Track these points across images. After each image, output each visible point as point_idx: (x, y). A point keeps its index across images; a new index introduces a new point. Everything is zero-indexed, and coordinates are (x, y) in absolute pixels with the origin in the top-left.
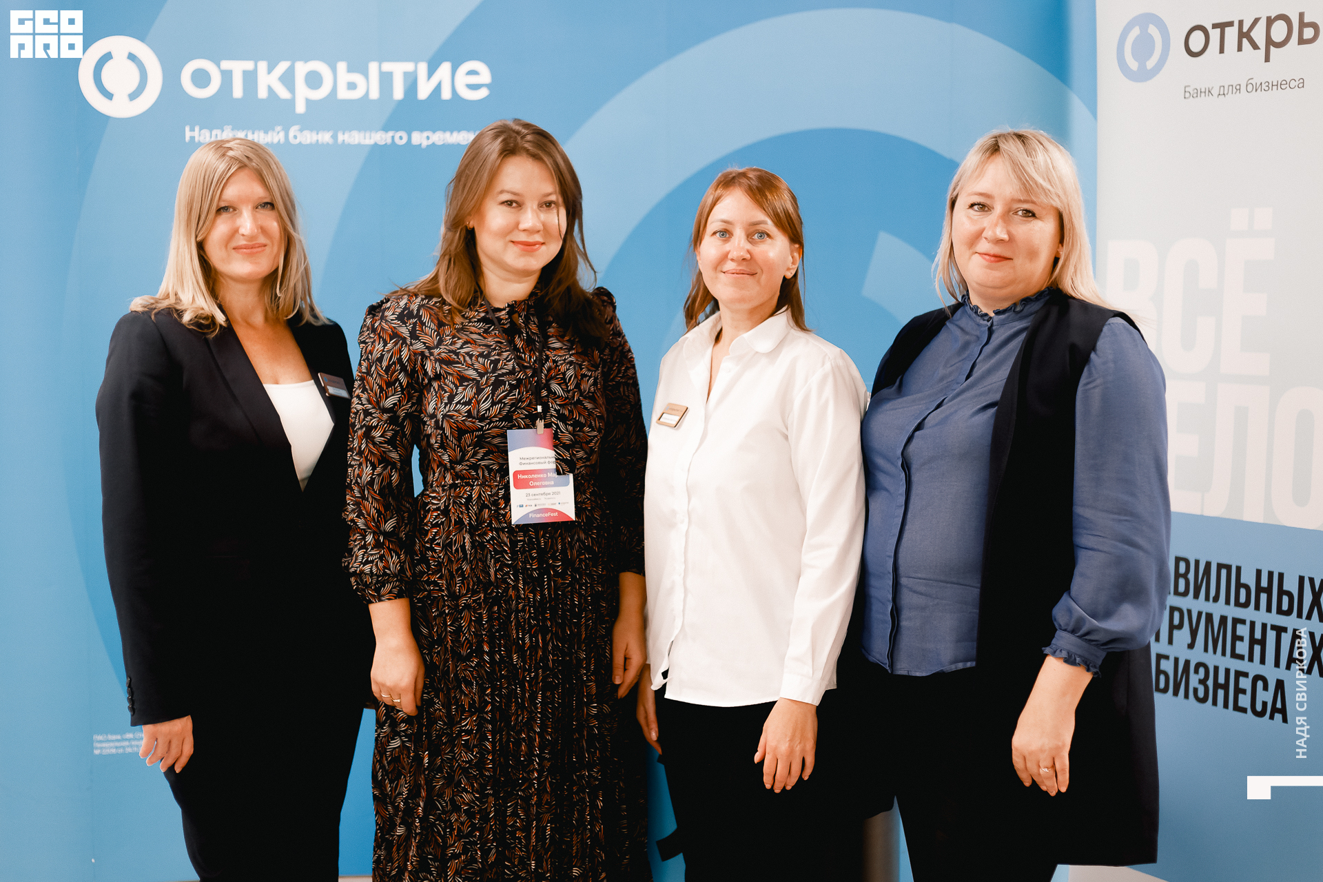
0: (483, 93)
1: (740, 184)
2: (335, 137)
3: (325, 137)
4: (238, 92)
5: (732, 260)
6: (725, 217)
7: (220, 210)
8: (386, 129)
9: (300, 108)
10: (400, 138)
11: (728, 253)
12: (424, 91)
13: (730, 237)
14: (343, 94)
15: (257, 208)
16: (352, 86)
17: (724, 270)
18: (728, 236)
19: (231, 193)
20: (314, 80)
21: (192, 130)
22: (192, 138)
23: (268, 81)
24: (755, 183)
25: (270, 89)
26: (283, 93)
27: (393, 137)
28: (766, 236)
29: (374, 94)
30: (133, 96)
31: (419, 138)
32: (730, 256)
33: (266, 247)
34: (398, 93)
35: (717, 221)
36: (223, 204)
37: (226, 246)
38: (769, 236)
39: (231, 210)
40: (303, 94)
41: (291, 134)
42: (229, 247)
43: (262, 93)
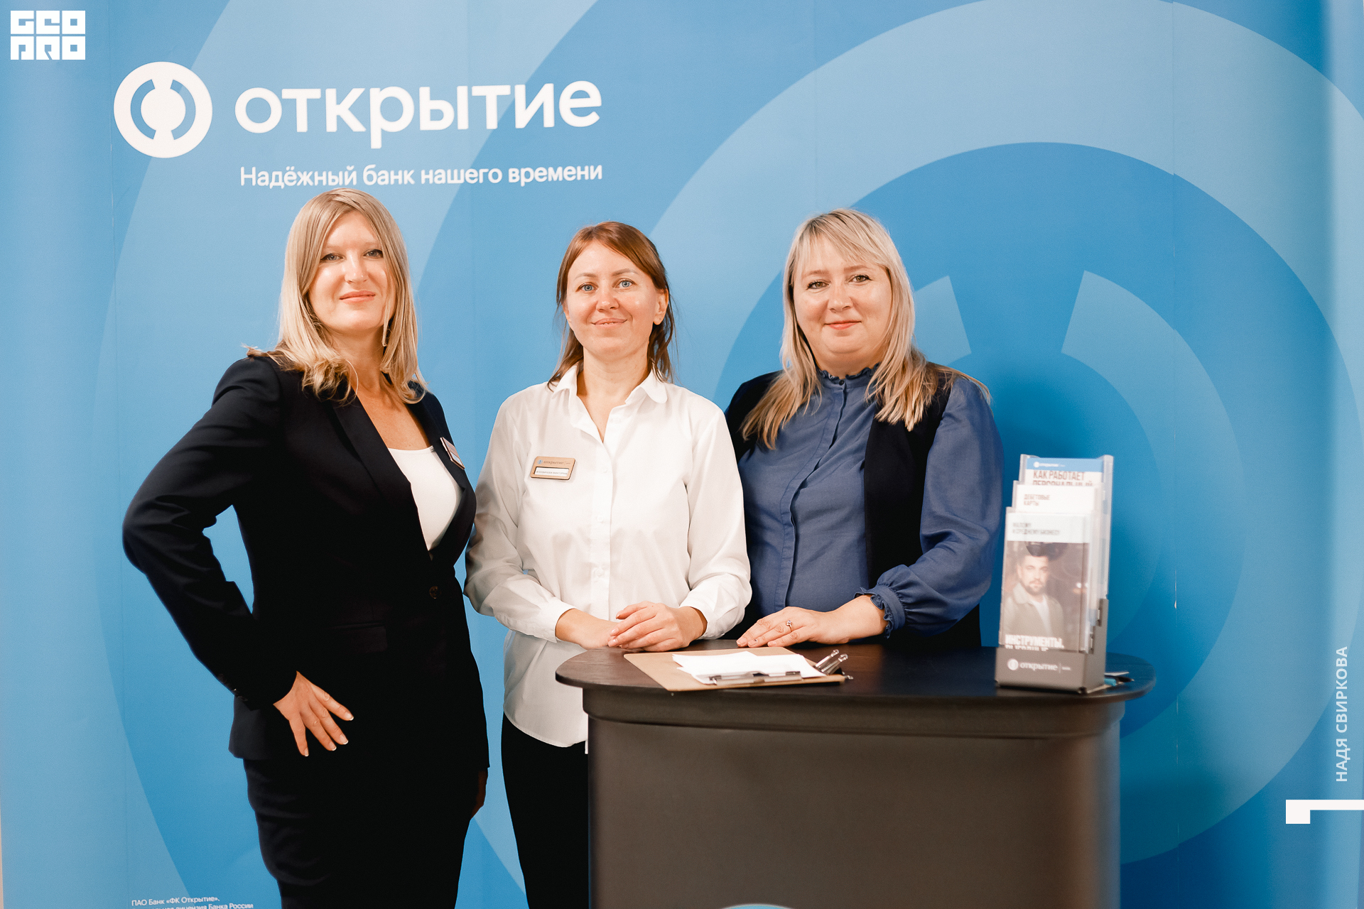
0: (593, 118)
1: (599, 238)
2: (416, 177)
3: (407, 177)
4: (302, 125)
5: (601, 310)
6: (589, 270)
7: (326, 258)
8: (476, 166)
9: (376, 143)
10: (494, 175)
11: (596, 304)
12: (523, 118)
13: (595, 289)
14: (427, 124)
15: (365, 255)
16: (437, 115)
17: (594, 322)
18: (593, 288)
19: (336, 238)
20: (392, 109)
21: (248, 172)
22: (248, 181)
23: (338, 111)
24: (615, 236)
25: (340, 120)
26: (356, 126)
27: (486, 175)
28: (631, 284)
29: (463, 124)
30: (178, 133)
31: (515, 175)
32: (598, 307)
33: (375, 297)
34: (492, 123)
35: (581, 275)
36: (329, 252)
37: (333, 298)
38: (633, 283)
39: (338, 258)
40: (379, 124)
41: (365, 174)
42: (335, 297)
43: (331, 126)
